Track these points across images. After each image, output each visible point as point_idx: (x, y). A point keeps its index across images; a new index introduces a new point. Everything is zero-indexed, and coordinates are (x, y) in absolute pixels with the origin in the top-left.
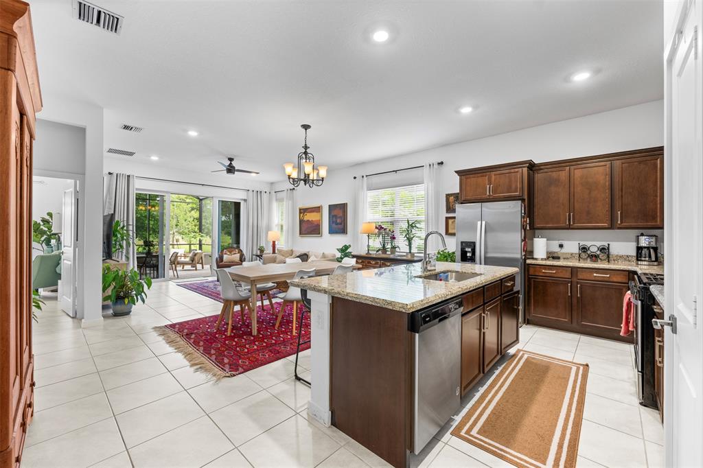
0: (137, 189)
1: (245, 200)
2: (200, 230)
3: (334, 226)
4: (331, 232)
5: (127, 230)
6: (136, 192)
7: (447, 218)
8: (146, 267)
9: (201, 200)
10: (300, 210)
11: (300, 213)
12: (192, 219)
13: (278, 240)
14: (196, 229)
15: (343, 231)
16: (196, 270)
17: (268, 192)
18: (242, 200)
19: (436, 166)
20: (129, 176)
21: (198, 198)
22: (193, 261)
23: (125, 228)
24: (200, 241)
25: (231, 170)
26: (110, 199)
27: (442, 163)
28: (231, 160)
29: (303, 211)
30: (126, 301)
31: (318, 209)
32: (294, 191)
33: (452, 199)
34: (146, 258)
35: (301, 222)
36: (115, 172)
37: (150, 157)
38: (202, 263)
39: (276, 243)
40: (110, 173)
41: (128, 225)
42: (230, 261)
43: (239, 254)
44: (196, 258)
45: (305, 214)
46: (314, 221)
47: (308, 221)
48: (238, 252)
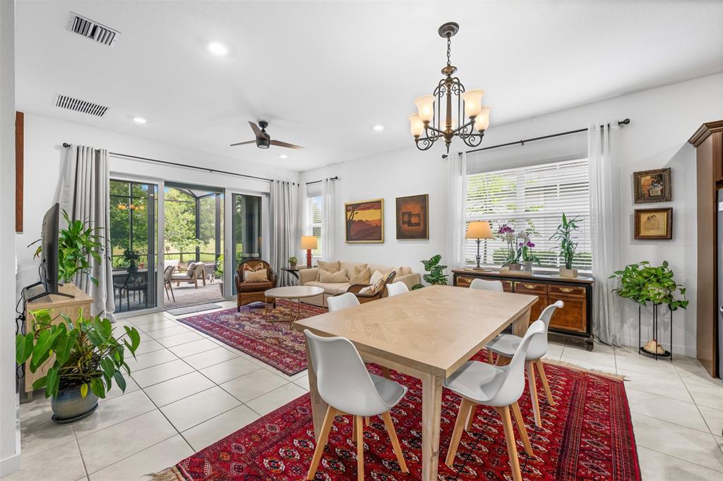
0: (112, 173)
1: (268, 195)
2: (197, 236)
3: (406, 227)
4: (401, 235)
5: (97, 237)
6: (110, 177)
7: (638, 212)
8: (128, 289)
9: (197, 199)
10: (347, 206)
11: (347, 211)
12: (186, 222)
13: (315, 248)
14: (191, 234)
15: (423, 235)
16: (196, 287)
17: (296, 184)
18: (263, 193)
19: (615, 127)
20: (98, 152)
21: (194, 196)
22: (192, 276)
23: (93, 233)
24: (198, 249)
25: (263, 140)
26: (67, 186)
27: (627, 122)
28: (263, 124)
29: (352, 208)
30: (84, 390)
31: (377, 205)
32: (336, 181)
33: (646, 180)
34: (128, 276)
35: (349, 223)
36: (75, 143)
37: (133, 117)
38: (203, 279)
39: (312, 252)
40: (66, 145)
41: (97, 228)
42: (254, 280)
43: (265, 270)
44: (196, 272)
45: (355, 212)
46: (370, 222)
47: (360, 221)
48: (262, 267)
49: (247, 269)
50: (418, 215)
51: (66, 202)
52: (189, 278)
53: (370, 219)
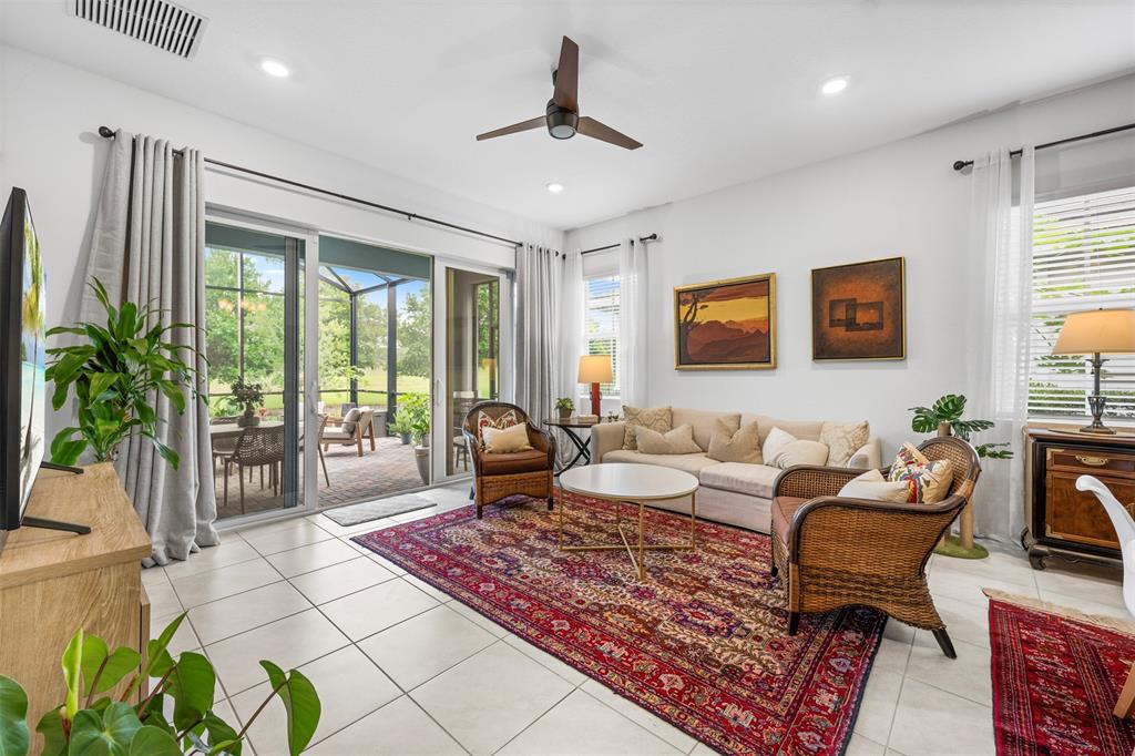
0: (210, 208)
1: (510, 274)
2: (354, 361)
3: (840, 333)
4: (824, 350)
6: (205, 217)
9: (353, 295)
10: (679, 293)
11: (679, 303)
12: (331, 338)
13: (610, 380)
14: (346, 357)
15: (891, 347)
16: (361, 454)
17: (560, 256)
18: (502, 270)
20: (179, 155)
21: (348, 291)
22: (352, 433)
23: (167, 338)
24: (354, 383)
29: (689, 297)
31: (760, 287)
34: (241, 435)
35: (684, 329)
38: (371, 437)
39: (602, 389)
40: (106, 133)
41: (178, 325)
42: (506, 447)
43: (522, 426)
44: (361, 425)
45: (699, 305)
46: (741, 324)
47: (713, 324)
48: (514, 418)
49: (485, 423)
50: (878, 306)
51: (107, 266)
52: (348, 436)
53: (737, 319)
